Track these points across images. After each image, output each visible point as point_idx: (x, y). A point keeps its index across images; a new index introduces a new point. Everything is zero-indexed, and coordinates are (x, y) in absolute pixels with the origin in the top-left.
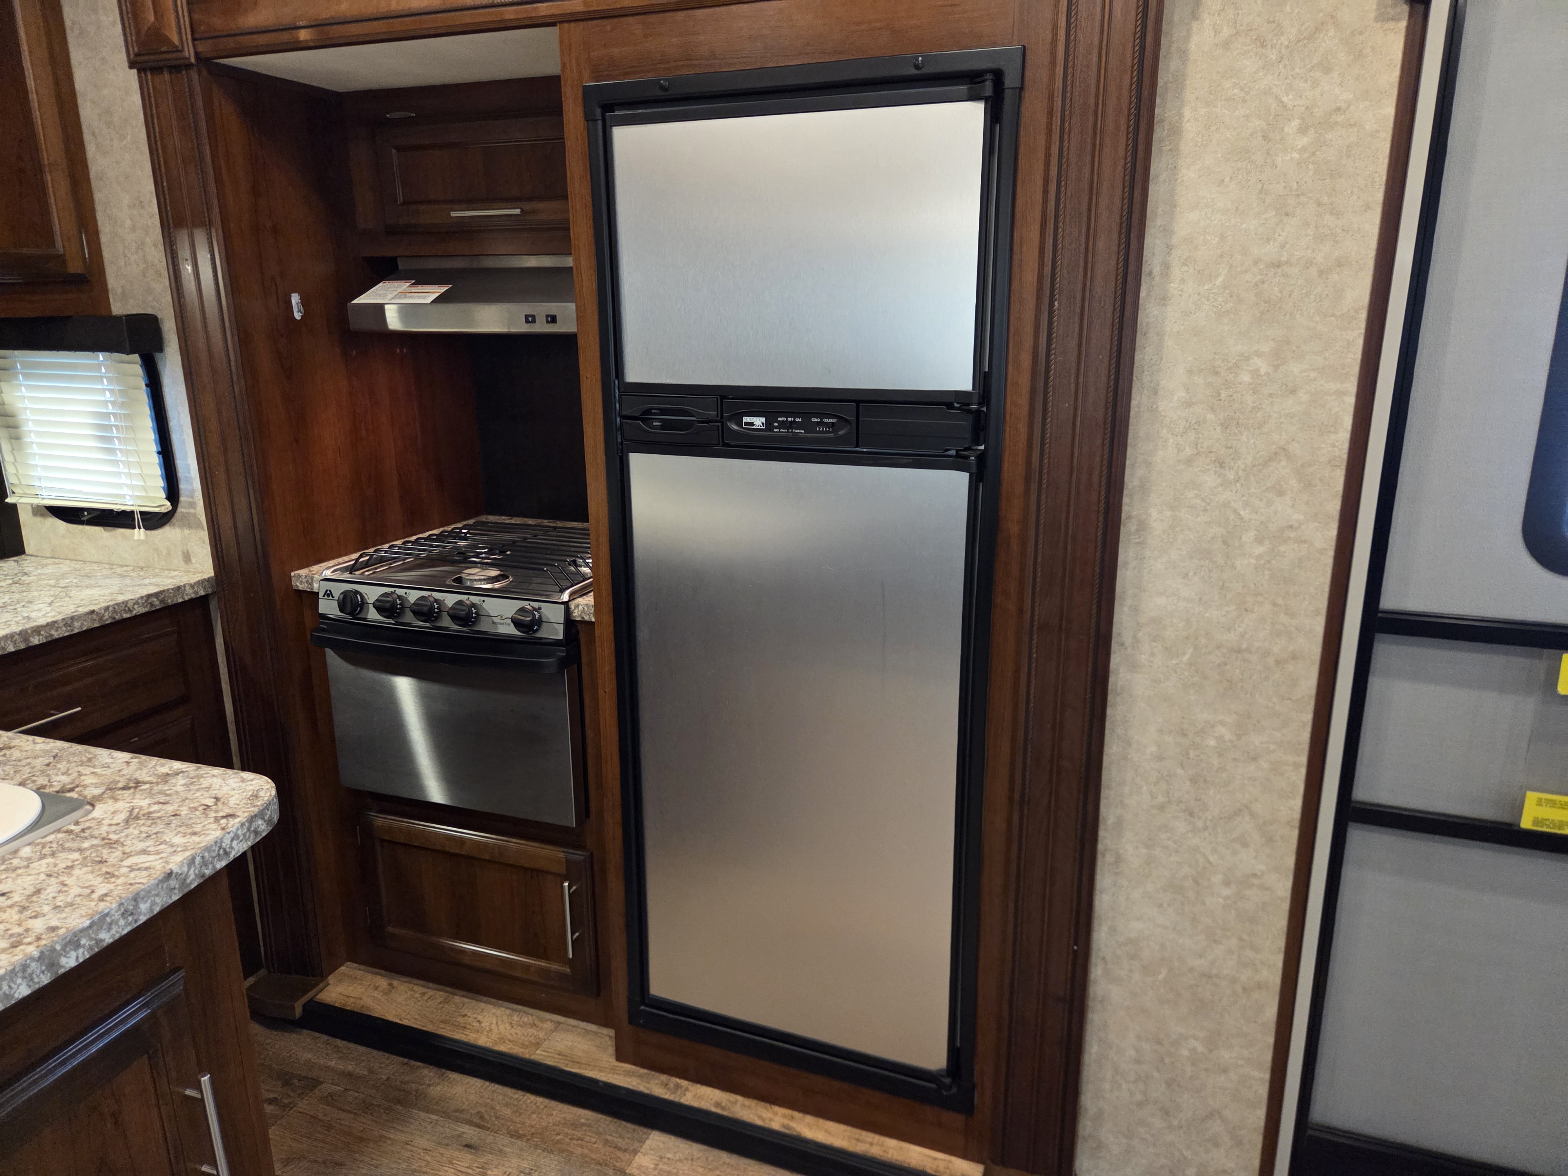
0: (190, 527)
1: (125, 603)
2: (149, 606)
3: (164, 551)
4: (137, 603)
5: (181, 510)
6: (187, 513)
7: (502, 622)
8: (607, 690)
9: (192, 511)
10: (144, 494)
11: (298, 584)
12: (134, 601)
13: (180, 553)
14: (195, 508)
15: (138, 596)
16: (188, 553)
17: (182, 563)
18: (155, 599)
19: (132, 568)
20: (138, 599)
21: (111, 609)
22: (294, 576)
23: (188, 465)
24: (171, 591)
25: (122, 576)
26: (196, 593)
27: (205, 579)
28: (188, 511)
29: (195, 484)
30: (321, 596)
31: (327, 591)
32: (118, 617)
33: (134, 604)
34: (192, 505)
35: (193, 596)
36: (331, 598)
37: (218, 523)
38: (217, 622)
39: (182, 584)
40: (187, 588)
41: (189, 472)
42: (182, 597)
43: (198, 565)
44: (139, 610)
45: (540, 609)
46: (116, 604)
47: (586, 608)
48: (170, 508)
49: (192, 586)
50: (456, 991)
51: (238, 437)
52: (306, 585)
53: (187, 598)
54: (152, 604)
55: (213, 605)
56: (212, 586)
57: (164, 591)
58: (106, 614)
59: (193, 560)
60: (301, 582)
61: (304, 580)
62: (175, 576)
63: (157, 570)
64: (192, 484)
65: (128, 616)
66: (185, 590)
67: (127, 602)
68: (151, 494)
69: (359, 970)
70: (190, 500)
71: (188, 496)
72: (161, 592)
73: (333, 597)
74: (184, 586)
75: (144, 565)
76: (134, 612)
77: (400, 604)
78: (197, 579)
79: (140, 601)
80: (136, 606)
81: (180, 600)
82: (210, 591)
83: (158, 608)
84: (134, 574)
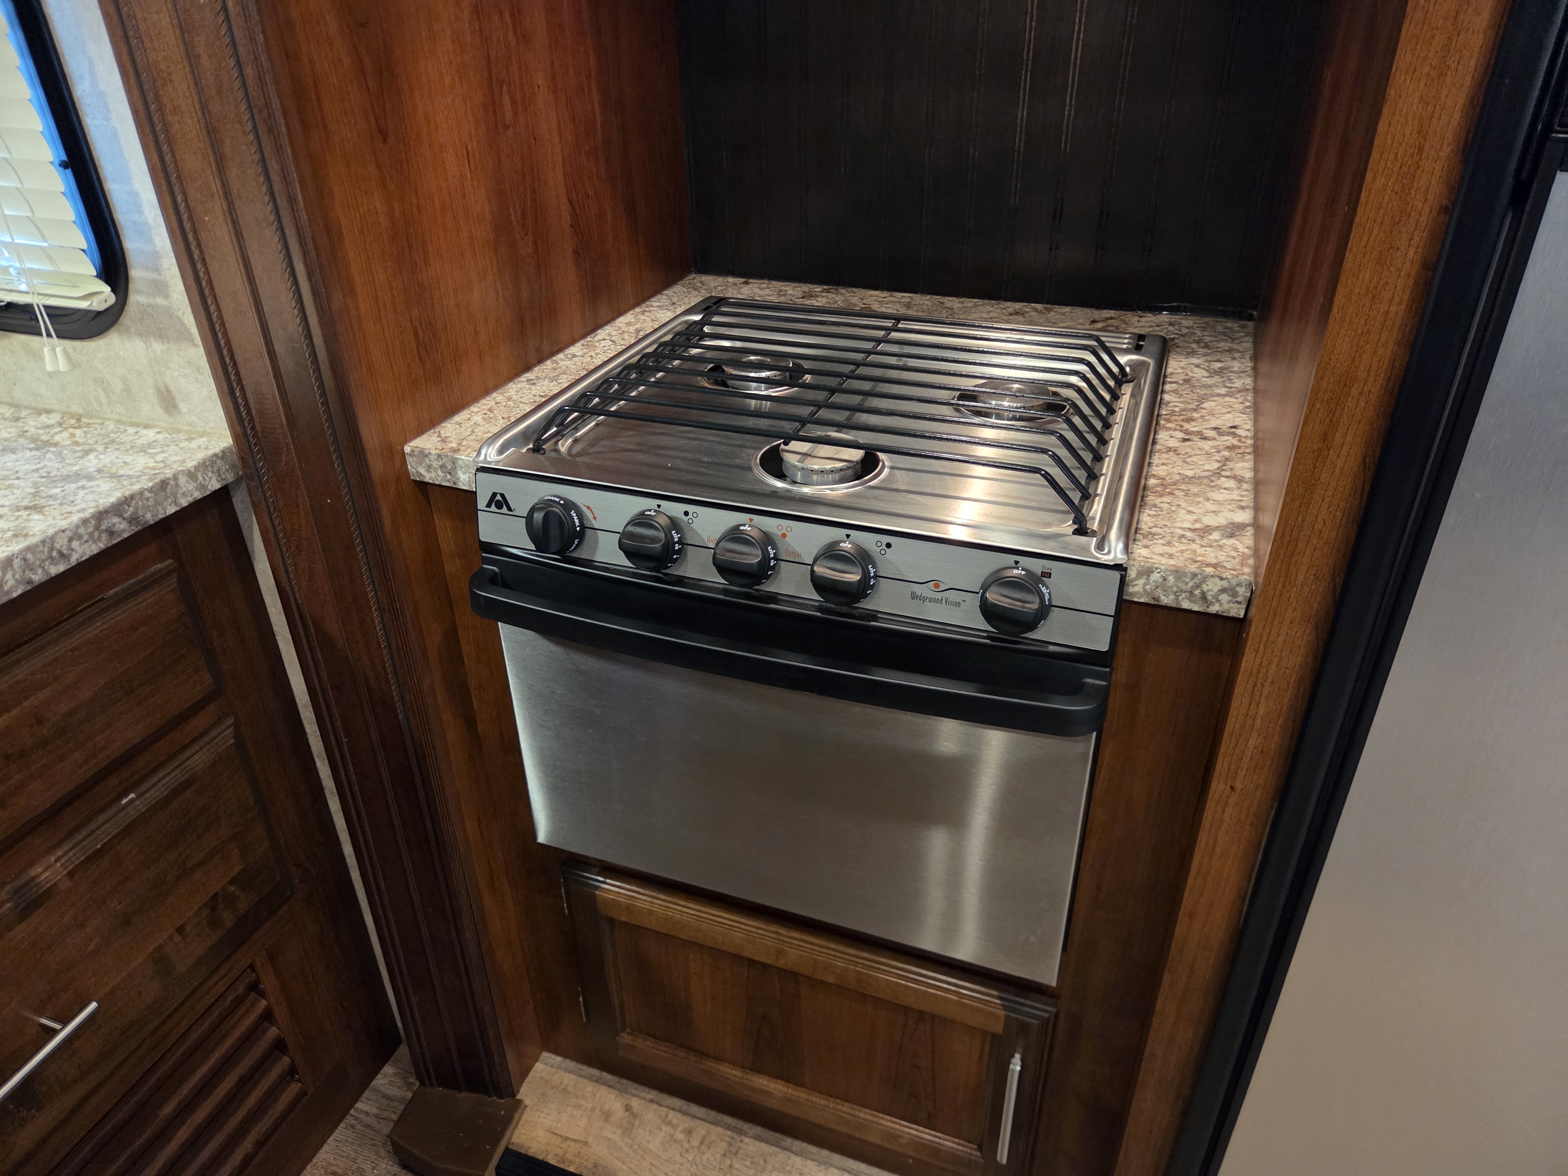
0: (162, 336)
1: (49, 542)
2: (104, 536)
3: (119, 386)
4: (75, 536)
5: (136, 298)
6: (150, 306)
7: (939, 596)
8: (1238, 786)
9: (161, 301)
10: (47, 267)
11: (423, 471)
12: (69, 533)
13: (151, 391)
14: (167, 296)
15: (75, 518)
16: (168, 391)
17: (160, 411)
18: (116, 520)
19: (54, 419)
20: (78, 527)
21: (17, 563)
22: (412, 454)
23: (134, 194)
24: (147, 494)
25: (42, 445)
26: (203, 487)
27: (215, 455)
28: (151, 300)
29: (157, 240)
30: (482, 503)
31: (494, 495)
32: (38, 577)
33: (71, 540)
34: (160, 288)
35: (198, 495)
36: (505, 510)
37: (228, 343)
38: (251, 532)
39: (169, 473)
40: (182, 480)
41: (141, 213)
42: (175, 503)
43: (194, 418)
44: (83, 551)
45: (1049, 575)
46: (28, 549)
47: (1171, 579)
48: (112, 299)
49: (191, 475)
50: (746, 1126)
51: (249, 127)
52: (440, 473)
53: (184, 503)
54: (111, 533)
55: (241, 501)
56: (233, 466)
57: (132, 497)
58: (9, 576)
59: (183, 407)
60: (429, 468)
61: (435, 464)
62: (150, 445)
63: (111, 426)
64: (150, 241)
65: (61, 568)
66: (177, 485)
67: (52, 538)
68: (66, 268)
69: (567, 1070)
70: (153, 275)
71: (147, 268)
72: (127, 501)
73: (510, 509)
74: (175, 477)
75: (81, 411)
76: (74, 559)
77: (680, 542)
78: (201, 455)
79: (82, 531)
80: (75, 544)
81: (171, 510)
82: (230, 478)
83: (126, 535)
84: (62, 438)
